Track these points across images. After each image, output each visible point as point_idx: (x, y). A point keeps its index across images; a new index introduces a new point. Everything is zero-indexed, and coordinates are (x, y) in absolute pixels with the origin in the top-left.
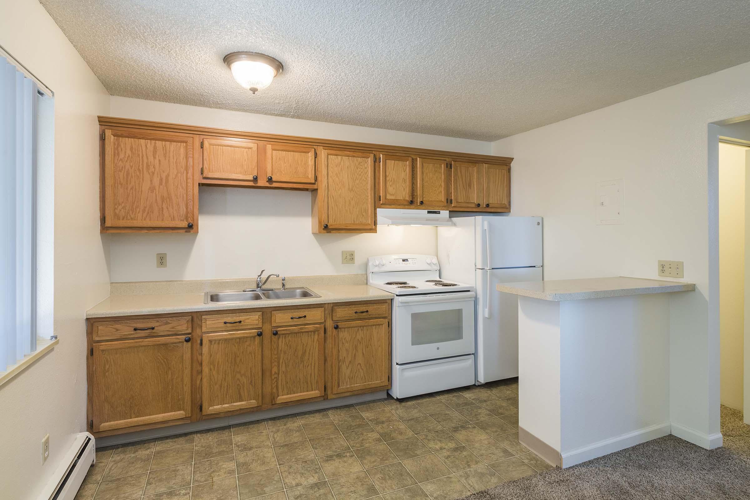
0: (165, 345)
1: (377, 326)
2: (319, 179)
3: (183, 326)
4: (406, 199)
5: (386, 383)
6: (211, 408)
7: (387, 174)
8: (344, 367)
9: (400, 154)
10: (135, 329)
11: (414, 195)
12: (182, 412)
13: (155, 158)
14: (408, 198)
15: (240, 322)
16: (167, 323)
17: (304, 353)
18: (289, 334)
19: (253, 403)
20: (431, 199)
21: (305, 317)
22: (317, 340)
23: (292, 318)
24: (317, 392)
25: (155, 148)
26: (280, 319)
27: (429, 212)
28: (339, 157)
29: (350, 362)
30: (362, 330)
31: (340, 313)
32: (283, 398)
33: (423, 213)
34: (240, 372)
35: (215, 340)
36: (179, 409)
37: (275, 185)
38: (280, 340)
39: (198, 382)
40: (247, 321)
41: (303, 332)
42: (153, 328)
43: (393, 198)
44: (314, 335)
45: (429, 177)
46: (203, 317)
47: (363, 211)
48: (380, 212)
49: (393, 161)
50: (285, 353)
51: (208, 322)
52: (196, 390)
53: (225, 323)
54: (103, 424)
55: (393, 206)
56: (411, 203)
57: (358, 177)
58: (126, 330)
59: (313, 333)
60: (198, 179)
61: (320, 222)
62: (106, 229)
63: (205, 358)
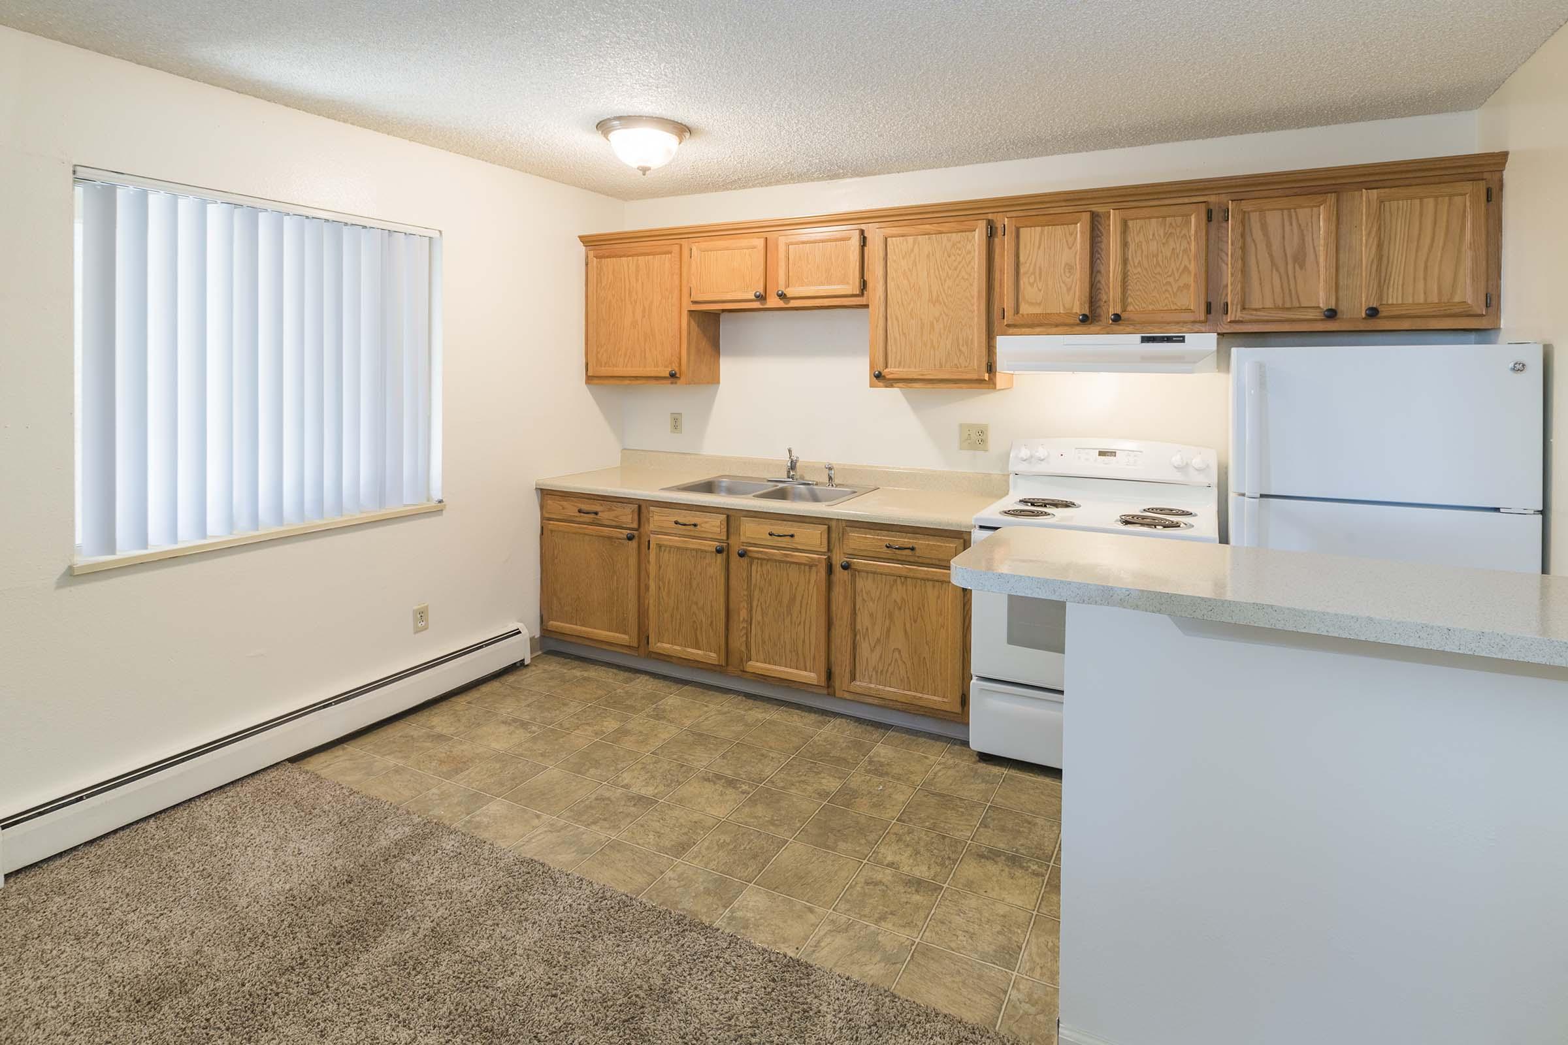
0: (610, 538)
1: (937, 584)
2: (870, 285)
3: (627, 517)
4: (1074, 311)
5: (958, 709)
6: (659, 644)
7: (1022, 259)
8: (864, 648)
9: (1059, 210)
10: (580, 511)
11: (1100, 300)
12: (626, 637)
13: (637, 280)
14: (1078, 307)
15: (695, 525)
16: (610, 510)
17: (793, 599)
18: (768, 560)
19: (712, 657)
20: (1151, 307)
21: (792, 536)
22: (815, 581)
23: (771, 534)
24: (813, 675)
25: (638, 266)
26: (750, 531)
27: (1145, 340)
28: (911, 239)
29: (878, 640)
30: (903, 583)
31: (856, 540)
32: (757, 665)
33: (1129, 342)
34: (696, 603)
35: (666, 546)
36: (625, 633)
37: (793, 304)
38: (754, 567)
39: (647, 602)
40: (707, 526)
41: (787, 562)
42: (596, 513)
43: (1037, 310)
44: (810, 571)
45: (1145, 253)
46: (652, 508)
47: (961, 342)
48: (1005, 345)
49: (1038, 229)
50: (761, 590)
51: (656, 518)
52: (642, 614)
53: (676, 523)
54: (551, 622)
55: (1038, 330)
56: (1088, 320)
57: (950, 272)
58: (571, 509)
59: (807, 568)
60: (687, 306)
61: (872, 367)
62: (590, 379)
63: (652, 569)
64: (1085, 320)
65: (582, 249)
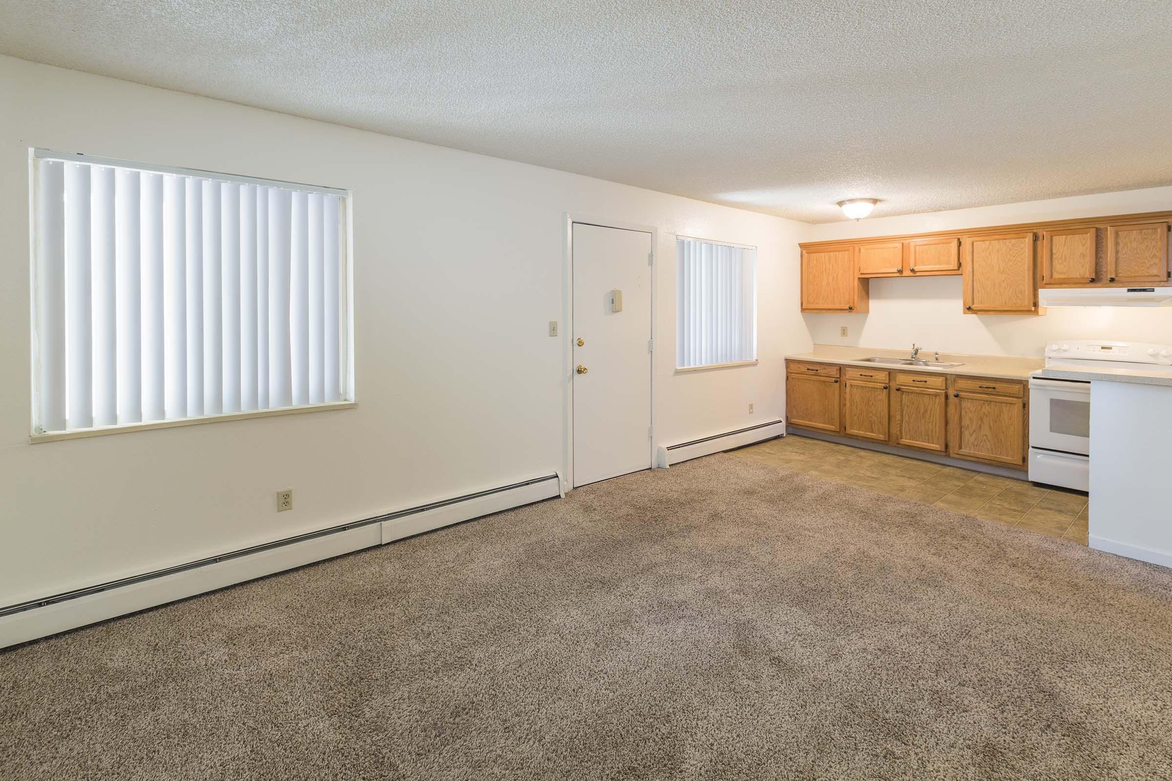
0: (824, 382)
1: (1008, 405)
2: (963, 265)
3: (834, 372)
4: (1086, 276)
5: (1020, 463)
6: (851, 431)
7: (1054, 251)
8: (966, 434)
9: (1077, 227)
10: (808, 369)
11: (1102, 271)
12: (834, 427)
13: (829, 263)
14: (1088, 273)
15: (872, 376)
16: (825, 369)
17: (926, 411)
18: (912, 393)
19: (881, 437)
20: (1133, 274)
21: (926, 382)
22: (938, 404)
23: (914, 381)
24: (937, 446)
26: (901, 379)
27: (1129, 290)
28: (987, 243)
29: (974, 431)
30: (988, 404)
31: (962, 384)
32: (906, 441)
33: (1120, 292)
34: (872, 412)
35: (854, 386)
36: (832, 425)
37: (918, 274)
38: (904, 396)
39: (844, 411)
40: (877, 376)
41: (923, 394)
42: (817, 370)
43: (1063, 276)
44: (935, 399)
45: (1129, 247)
46: (847, 369)
47: (1017, 292)
48: (1044, 294)
49: (1064, 237)
50: (908, 406)
51: (850, 373)
52: (842, 416)
53: (861, 375)
54: (792, 420)
55: (1065, 286)
56: (1094, 281)
57: (1011, 258)
58: (803, 369)
59: (934, 397)
60: (858, 276)
61: (964, 304)
62: (803, 310)
63: (848, 396)
64: (1093, 281)
65: (799, 249)
